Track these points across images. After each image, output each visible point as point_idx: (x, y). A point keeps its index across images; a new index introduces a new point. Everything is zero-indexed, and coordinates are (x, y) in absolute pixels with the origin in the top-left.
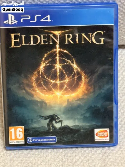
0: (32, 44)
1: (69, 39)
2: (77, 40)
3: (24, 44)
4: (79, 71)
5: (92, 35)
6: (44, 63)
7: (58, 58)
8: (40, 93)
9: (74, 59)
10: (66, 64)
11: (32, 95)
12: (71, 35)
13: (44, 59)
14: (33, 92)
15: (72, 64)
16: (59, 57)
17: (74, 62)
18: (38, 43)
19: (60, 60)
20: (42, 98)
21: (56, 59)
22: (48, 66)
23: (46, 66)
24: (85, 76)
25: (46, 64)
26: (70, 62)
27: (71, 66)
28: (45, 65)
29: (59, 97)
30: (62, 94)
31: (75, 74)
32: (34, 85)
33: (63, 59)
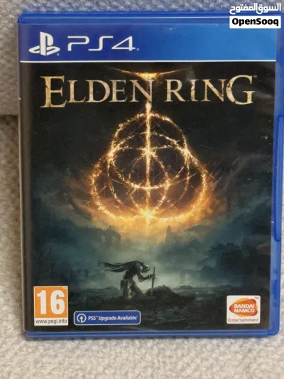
0: (91, 100)
1: (175, 92)
2: (193, 93)
3: (72, 100)
4: (196, 163)
5: (226, 83)
6: (117, 143)
7: (148, 133)
8: (106, 212)
9: (184, 137)
10: (165, 147)
11: (88, 217)
12: (179, 82)
13: (116, 134)
14: (91, 210)
15: (180, 149)
16: (151, 131)
17: (185, 143)
18: (105, 98)
19: (152, 138)
20: (111, 224)
21: (144, 136)
22: (126, 150)
23: (121, 151)
24: (208, 175)
25: (121, 146)
26: (175, 142)
27: (178, 152)
28: (118, 148)
29: (148, 221)
30: (156, 215)
31: (185, 171)
32: (92, 193)
33: (161, 135)
